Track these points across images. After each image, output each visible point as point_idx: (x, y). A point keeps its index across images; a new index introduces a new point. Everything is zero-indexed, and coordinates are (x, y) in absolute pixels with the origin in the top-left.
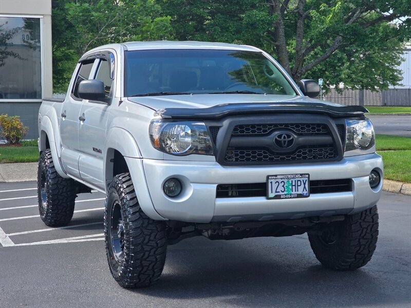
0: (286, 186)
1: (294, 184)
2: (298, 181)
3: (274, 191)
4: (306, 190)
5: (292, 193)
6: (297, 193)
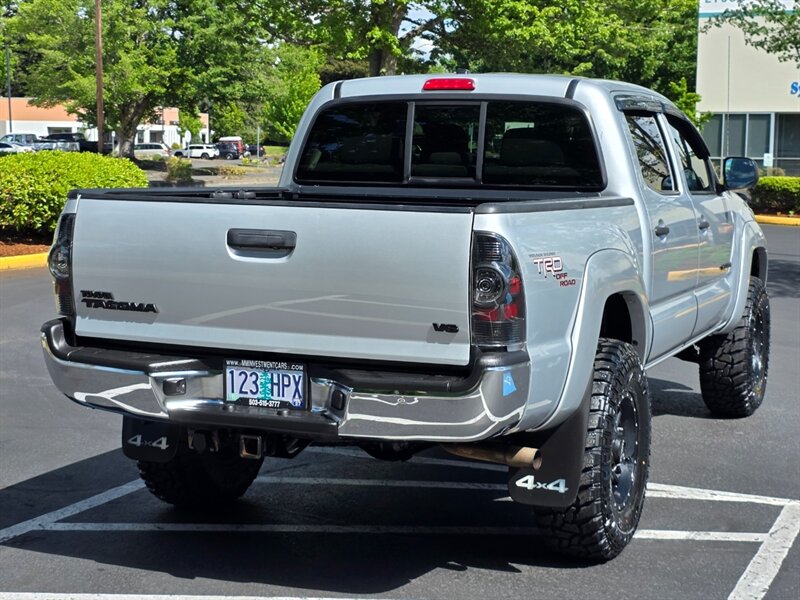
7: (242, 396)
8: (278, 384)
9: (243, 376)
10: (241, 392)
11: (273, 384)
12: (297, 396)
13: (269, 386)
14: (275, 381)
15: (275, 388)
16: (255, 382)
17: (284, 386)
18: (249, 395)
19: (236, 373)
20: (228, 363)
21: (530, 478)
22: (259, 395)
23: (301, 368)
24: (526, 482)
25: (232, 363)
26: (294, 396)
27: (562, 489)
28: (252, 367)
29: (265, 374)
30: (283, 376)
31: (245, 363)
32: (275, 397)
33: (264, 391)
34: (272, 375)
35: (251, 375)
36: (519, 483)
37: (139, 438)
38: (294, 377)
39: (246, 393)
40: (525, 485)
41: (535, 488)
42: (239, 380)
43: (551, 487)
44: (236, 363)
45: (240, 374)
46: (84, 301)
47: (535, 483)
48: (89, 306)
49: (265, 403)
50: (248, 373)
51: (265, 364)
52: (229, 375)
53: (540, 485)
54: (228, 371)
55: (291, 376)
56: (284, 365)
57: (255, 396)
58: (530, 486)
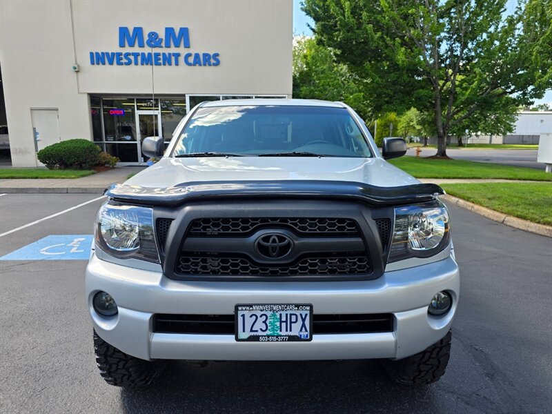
0: (270, 322)
1: (284, 319)
2: (291, 315)
3: (248, 328)
4: (306, 331)
5: (280, 333)
6: (289, 333)
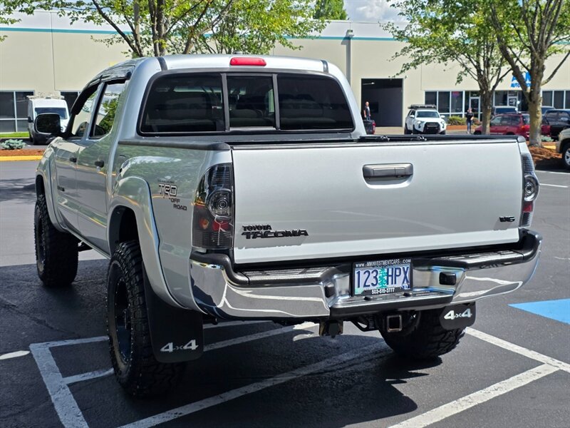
7: (366, 289)
8: (392, 276)
9: (367, 274)
10: (365, 286)
11: (388, 276)
12: (405, 282)
13: (385, 278)
14: (390, 274)
15: (390, 278)
16: (375, 277)
17: (396, 276)
18: (371, 288)
19: (362, 273)
20: (357, 266)
21: (452, 312)
22: (378, 286)
23: (409, 261)
24: (450, 315)
25: (360, 265)
26: (403, 282)
27: (469, 315)
28: (373, 267)
29: (383, 270)
30: (396, 269)
31: (369, 264)
32: (390, 285)
33: (381, 282)
34: (388, 270)
35: (373, 272)
36: (446, 317)
37: (171, 345)
38: (404, 268)
39: (369, 286)
40: (449, 318)
41: (455, 318)
42: (363, 277)
43: (463, 315)
44: (363, 265)
45: (365, 273)
46: (243, 234)
47: (455, 315)
48: (248, 237)
49: (384, 291)
50: (371, 271)
51: (384, 262)
52: (356, 275)
53: (458, 316)
54: (356, 272)
55: (401, 268)
56: (397, 261)
57: (375, 287)
58: (452, 317)
